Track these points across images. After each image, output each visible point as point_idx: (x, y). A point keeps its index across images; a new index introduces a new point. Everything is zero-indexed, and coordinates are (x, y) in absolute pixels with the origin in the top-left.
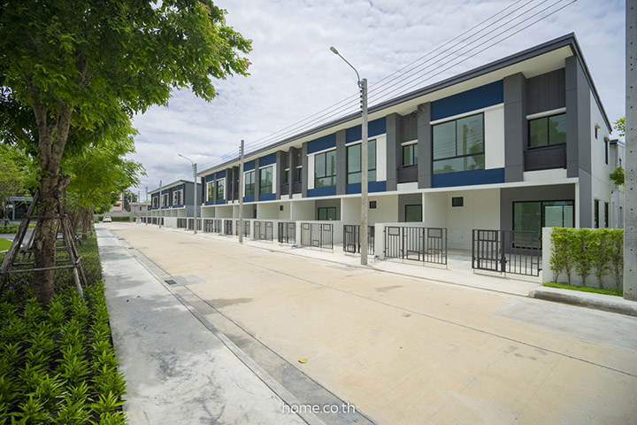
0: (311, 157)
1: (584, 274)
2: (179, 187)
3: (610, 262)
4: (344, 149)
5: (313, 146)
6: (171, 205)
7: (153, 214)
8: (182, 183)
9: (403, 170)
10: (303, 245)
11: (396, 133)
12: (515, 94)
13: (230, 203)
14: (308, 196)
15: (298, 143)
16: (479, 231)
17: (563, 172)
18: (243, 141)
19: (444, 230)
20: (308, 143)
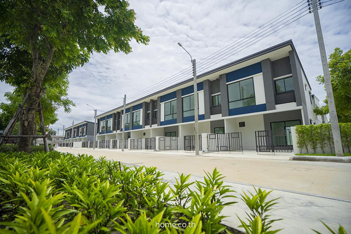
0: (162, 104)
1: (314, 148)
2: (84, 125)
3: (326, 140)
4: (181, 99)
5: (163, 99)
6: (78, 135)
7: (66, 141)
8: (85, 123)
9: (213, 108)
10: (160, 149)
11: (209, 90)
12: (267, 68)
13: (115, 132)
14: (161, 125)
15: (155, 97)
16: (258, 132)
17: (294, 104)
18: (125, 95)
19: (240, 134)
20: (161, 97)
